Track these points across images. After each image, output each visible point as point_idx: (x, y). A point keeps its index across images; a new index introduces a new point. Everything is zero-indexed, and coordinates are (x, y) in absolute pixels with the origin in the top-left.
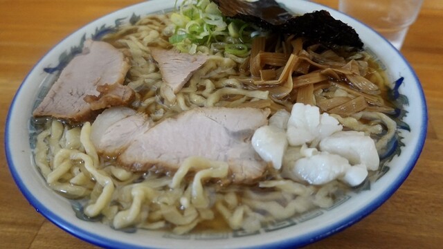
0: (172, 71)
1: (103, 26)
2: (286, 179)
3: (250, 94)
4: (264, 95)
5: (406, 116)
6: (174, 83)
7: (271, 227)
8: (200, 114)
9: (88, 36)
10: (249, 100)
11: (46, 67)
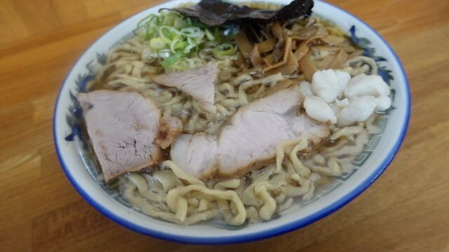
0: (196, 89)
1: (79, 77)
2: (342, 128)
3: (264, 81)
4: (279, 77)
5: (374, 52)
6: (209, 98)
7: (345, 177)
8: (247, 112)
9: (75, 93)
10: (268, 86)
11: (65, 137)
